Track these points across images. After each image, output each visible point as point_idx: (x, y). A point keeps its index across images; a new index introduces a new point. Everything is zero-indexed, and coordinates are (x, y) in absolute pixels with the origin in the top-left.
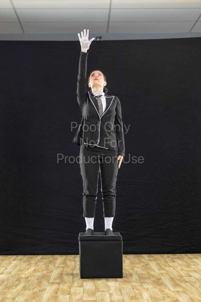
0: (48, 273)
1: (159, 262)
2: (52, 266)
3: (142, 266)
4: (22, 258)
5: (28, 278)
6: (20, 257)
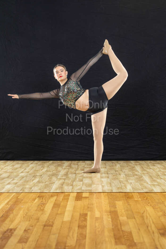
0: (57, 172)
1: (143, 166)
2: (60, 168)
3: (129, 168)
4: (38, 162)
5: (41, 176)
6: (36, 162)
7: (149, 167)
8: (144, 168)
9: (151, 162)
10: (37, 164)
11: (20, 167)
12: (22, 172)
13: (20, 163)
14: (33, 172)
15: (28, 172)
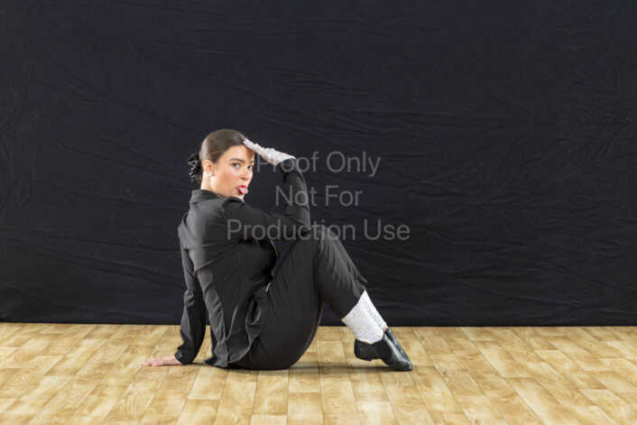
7: (533, 354)
8: (515, 358)
9: (536, 335)
10: (108, 336)
11: (46, 351)
12: (51, 372)
13: (47, 335)
14: (91, 373)
15: (74, 372)
